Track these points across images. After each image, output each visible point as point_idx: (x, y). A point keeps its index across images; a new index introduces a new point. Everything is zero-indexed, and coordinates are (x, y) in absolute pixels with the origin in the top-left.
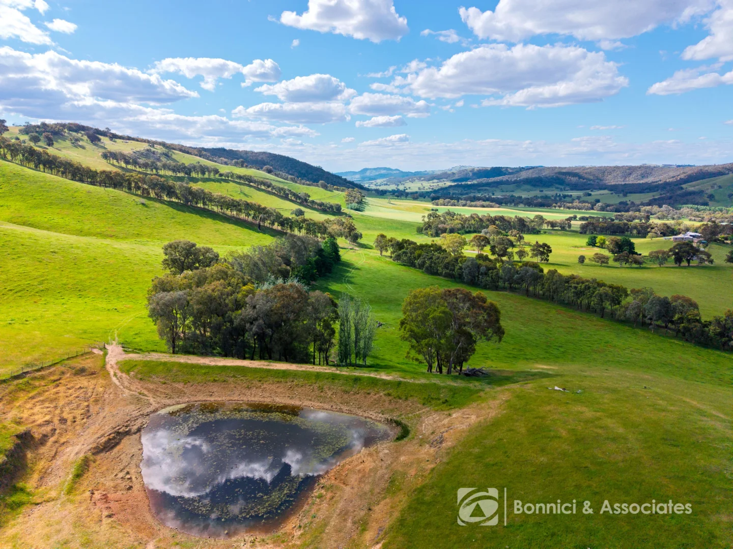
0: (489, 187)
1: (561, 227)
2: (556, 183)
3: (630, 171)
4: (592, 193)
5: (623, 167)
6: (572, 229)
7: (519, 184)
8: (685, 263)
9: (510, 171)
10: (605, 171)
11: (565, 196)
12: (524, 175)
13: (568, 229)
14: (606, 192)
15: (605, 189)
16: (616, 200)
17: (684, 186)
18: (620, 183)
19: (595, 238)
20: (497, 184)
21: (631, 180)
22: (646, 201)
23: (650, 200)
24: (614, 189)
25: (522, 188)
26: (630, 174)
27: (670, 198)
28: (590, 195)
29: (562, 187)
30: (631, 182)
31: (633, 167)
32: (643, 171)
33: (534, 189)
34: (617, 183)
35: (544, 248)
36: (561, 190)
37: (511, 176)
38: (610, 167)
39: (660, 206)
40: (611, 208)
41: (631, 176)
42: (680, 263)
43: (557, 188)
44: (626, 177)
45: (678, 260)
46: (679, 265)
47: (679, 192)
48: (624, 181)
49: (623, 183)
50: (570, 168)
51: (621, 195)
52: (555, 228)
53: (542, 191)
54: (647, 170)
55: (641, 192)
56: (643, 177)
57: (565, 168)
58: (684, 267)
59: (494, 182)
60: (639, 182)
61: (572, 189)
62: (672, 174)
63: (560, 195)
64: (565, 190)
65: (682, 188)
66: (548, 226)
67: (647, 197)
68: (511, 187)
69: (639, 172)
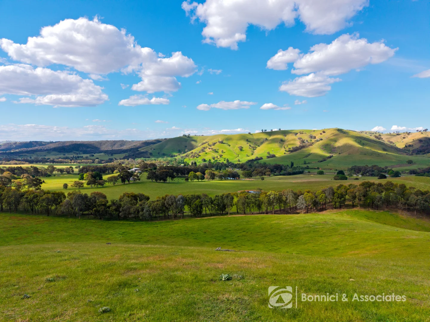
0: (28, 153)
1: (67, 172)
2: (75, 150)
3: (114, 143)
4: (95, 155)
5: (110, 141)
6: (74, 173)
7: (49, 151)
8: (127, 182)
9: (44, 144)
10: (101, 143)
11: (78, 157)
12: (52, 146)
13: (72, 173)
14: (102, 154)
15: (102, 152)
16: (107, 158)
17: (139, 149)
18: (110, 149)
19: (83, 175)
20: (33, 152)
21: (116, 148)
22: (122, 158)
23: (124, 157)
24: (106, 152)
25: (51, 154)
26: (115, 144)
27: (133, 155)
28: (93, 156)
29: (78, 152)
30: (115, 149)
31: (115, 141)
32: (121, 143)
33: (60, 154)
34: (108, 149)
35: (36, 181)
36: (77, 154)
37: (44, 146)
38: (104, 141)
39: (128, 159)
40: (104, 162)
41: (115, 146)
42: (124, 182)
43: (75, 153)
44: (112, 146)
45: (123, 181)
46: (124, 184)
47: (137, 152)
48: (112, 148)
49: (111, 149)
50: (82, 141)
51: (110, 155)
52: (63, 173)
53: (65, 155)
54: (123, 143)
55: (120, 153)
56: (121, 146)
57: (79, 141)
58: (127, 184)
59: (32, 151)
60: (119, 148)
61: (83, 153)
62: (134, 144)
63: (76, 157)
64: (79, 154)
65: (138, 151)
66: (58, 171)
67: (123, 155)
68: (44, 153)
69: (119, 144)
